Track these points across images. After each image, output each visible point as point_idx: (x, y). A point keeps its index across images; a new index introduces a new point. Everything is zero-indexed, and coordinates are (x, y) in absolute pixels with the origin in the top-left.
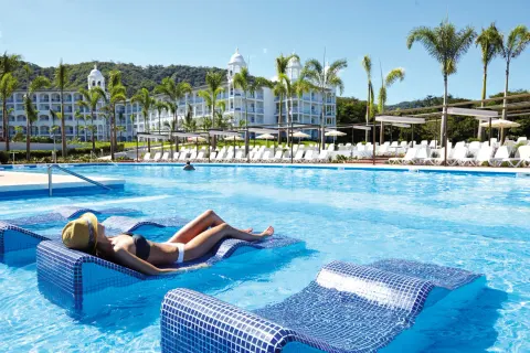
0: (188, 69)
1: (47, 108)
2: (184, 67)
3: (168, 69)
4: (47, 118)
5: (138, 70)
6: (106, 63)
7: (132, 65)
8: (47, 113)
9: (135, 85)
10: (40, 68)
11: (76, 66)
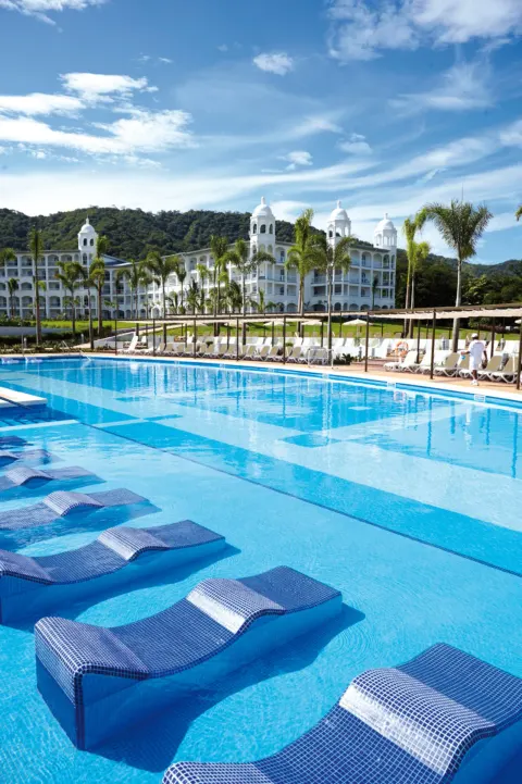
0: (212, 215)
1: (30, 273)
2: (207, 213)
3: (186, 215)
4: (30, 286)
5: (148, 217)
6: (107, 209)
7: (139, 211)
8: (30, 280)
9: (143, 238)
10: (26, 217)
11: (69, 213)
